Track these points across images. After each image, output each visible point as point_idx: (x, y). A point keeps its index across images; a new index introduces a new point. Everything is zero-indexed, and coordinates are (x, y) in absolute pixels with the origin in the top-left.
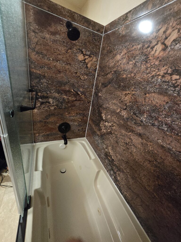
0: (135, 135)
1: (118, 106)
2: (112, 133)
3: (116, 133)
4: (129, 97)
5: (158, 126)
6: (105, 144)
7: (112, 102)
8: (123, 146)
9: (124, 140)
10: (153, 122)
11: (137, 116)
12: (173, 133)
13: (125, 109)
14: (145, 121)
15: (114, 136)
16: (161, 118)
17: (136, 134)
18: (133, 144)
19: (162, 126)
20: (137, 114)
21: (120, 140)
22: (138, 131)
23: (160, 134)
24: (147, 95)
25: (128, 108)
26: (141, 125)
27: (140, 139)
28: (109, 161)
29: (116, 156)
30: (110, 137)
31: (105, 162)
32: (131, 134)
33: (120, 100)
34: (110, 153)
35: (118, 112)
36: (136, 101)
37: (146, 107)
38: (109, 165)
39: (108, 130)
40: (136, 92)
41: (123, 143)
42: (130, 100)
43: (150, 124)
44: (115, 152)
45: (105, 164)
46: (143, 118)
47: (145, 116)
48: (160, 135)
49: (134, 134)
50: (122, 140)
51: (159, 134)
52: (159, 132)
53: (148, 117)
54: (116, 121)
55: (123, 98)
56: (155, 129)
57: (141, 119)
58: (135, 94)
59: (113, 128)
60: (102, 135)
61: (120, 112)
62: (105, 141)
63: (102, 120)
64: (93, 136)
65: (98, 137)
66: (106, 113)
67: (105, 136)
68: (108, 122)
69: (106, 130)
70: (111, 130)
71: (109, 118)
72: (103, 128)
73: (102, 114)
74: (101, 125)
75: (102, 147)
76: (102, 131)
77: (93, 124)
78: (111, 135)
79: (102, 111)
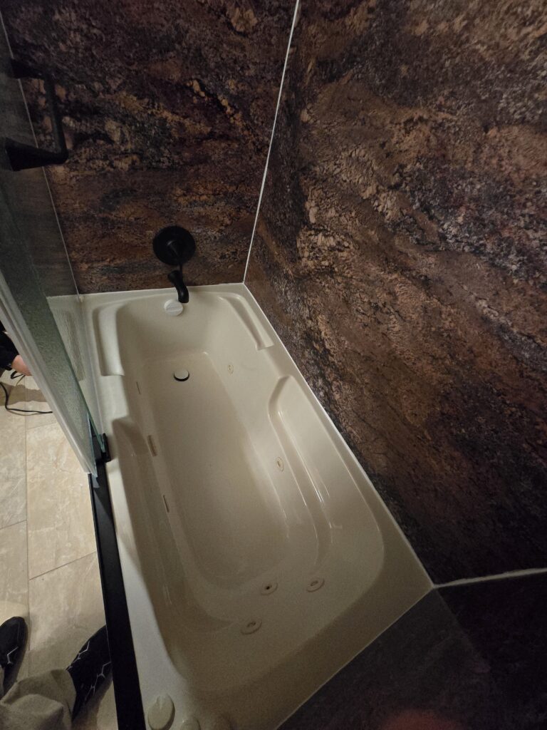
0: (410, 282)
1: (370, 172)
2: (335, 272)
3: (349, 273)
4: (421, 135)
5: (491, 256)
6: (309, 307)
7: (350, 156)
8: (363, 314)
9: (372, 297)
10: (481, 242)
11: (431, 218)
12: (531, 283)
13: (396, 187)
14: (455, 236)
15: (339, 283)
16: (511, 229)
17: (414, 278)
18: (397, 308)
19: (506, 255)
20: (434, 208)
21: (358, 295)
22: (423, 271)
23: (489, 281)
24: (489, 133)
25: (406, 185)
26: (436, 250)
27: (423, 296)
28: (316, 353)
29: (339, 342)
30: (327, 285)
31: (303, 355)
32: (396, 279)
33: (383, 145)
34: (321, 332)
35: (368, 199)
36: (444, 156)
37: (471, 183)
38: (313, 365)
39: (323, 263)
40: (450, 117)
41: (367, 307)
42: (419, 152)
43: (466, 249)
44: (336, 332)
45: (303, 361)
46: (449, 225)
47: (460, 220)
48: (490, 285)
49: (409, 278)
50: (363, 296)
51: (487, 283)
52: (488, 276)
53: (469, 224)
54: (354, 232)
55: (395, 140)
56: (480, 266)
57: (443, 230)
58: (447, 125)
59: (340, 254)
60: (302, 276)
61: (374, 196)
62: (310, 297)
63: (304, 224)
64: (270, 280)
65: (286, 282)
66: (322, 199)
67: (309, 282)
68: (325, 233)
69: (316, 261)
70: (333, 263)
71: (331, 218)
72: (306, 254)
73: (307, 200)
74: (298, 244)
75: (298, 315)
76: (302, 264)
77: (272, 238)
78: (329, 278)
79: (308, 188)
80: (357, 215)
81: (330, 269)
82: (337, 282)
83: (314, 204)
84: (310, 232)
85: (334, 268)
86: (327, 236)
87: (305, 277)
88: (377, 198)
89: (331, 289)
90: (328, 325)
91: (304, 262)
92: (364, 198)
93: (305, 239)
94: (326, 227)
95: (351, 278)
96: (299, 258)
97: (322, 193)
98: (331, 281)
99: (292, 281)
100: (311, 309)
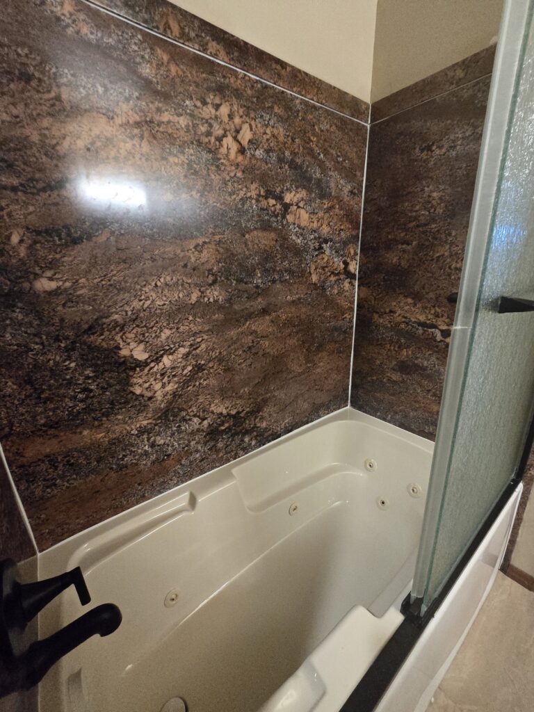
6: (195, 415)
8: (244, 361)
11: (246, 283)
13: (215, 282)
15: (213, 367)
17: (258, 314)
21: (233, 356)
24: (246, 236)
25: (220, 277)
26: (259, 294)
27: (267, 318)
28: (228, 430)
31: (218, 451)
32: (249, 324)
33: (185, 266)
34: (222, 413)
35: (197, 302)
38: (232, 441)
40: (223, 236)
41: (243, 355)
43: (270, 284)
44: (234, 394)
46: (257, 280)
47: (259, 275)
49: (256, 317)
50: (237, 353)
51: (285, 289)
52: (284, 286)
53: (264, 274)
55: (193, 259)
57: (255, 284)
58: (223, 240)
59: (198, 351)
60: (167, 407)
61: (201, 296)
62: (190, 408)
63: (134, 369)
64: (112, 468)
65: (145, 436)
66: (143, 334)
67: (180, 400)
68: (170, 352)
69: (176, 379)
70: (197, 361)
71: (168, 338)
72: (158, 386)
73: (120, 349)
74: (138, 391)
75: (186, 437)
76: (160, 398)
77: (75, 433)
78: (200, 374)
79: (113, 339)
80: (195, 316)
81: (196, 369)
82: (210, 368)
83: (135, 344)
84: (148, 368)
85: (200, 364)
86: (174, 352)
87: (171, 403)
88: (205, 296)
89: (208, 378)
90: (225, 400)
91: (159, 395)
92: (193, 303)
93: (145, 378)
94: (167, 348)
95: (220, 353)
96: (150, 398)
97: (139, 330)
98: (203, 374)
99: (156, 425)
100: (198, 414)
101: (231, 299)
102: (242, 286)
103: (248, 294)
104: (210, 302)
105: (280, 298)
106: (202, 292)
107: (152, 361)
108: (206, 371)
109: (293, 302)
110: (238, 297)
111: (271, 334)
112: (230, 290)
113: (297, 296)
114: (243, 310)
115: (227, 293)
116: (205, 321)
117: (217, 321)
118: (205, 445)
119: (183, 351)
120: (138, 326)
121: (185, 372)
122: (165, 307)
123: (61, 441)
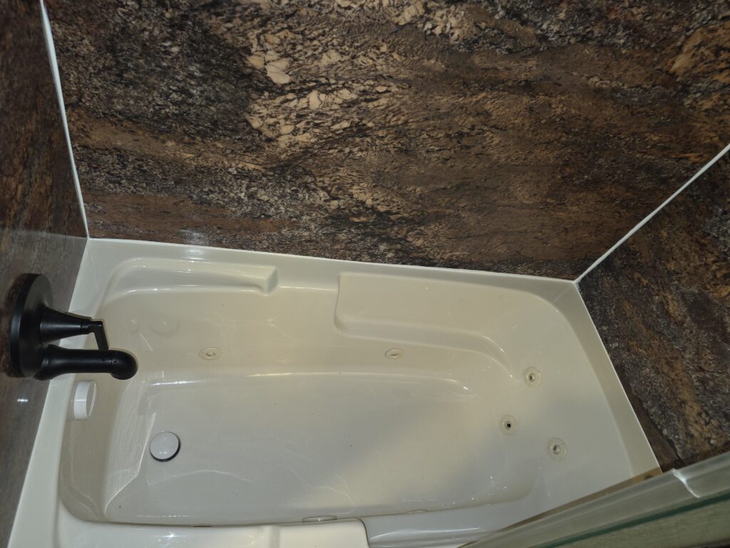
0: (506, 93)
2: (369, 128)
3: (398, 120)
5: (599, 39)
8: (440, 150)
9: (450, 129)
10: (588, 30)
11: (524, 23)
12: (637, 48)
14: (558, 32)
15: (382, 138)
16: (617, 11)
18: (493, 123)
21: (424, 136)
22: (523, 76)
23: (599, 60)
26: (536, 52)
27: (526, 99)
28: (363, 226)
29: (403, 196)
30: (355, 149)
31: (335, 241)
32: (484, 97)
34: (363, 203)
38: (361, 240)
41: (444, 141)
43: (572, 41)
44: (395, 188)
45: (336, 247)
46: (549, 25)
47: (562, 16)
49: (503, 90)
50: (434, 134)
52: (598, 56)
53: (574, 17)
56: (588, 51)
57: (542, 30)
59: (370, 105)
60: (288, 160)
61: (422, 17)
62: (320, 176)
63: (260, 91)
64: (191, 197)
65: (245, 182)
66: (294, 45)
67: (311, 160)
68: (325, 88)
69: (317, 131)
70: (361, 119)
71: (331, 66)
72: (286, 129)
73: (250, 54)
74: (256, 123)
75: (300, 208)
76: (283, 145)
77: (157, 138)
78: (358, 140)
79: (244, 35)
80: (392, 48)
81: (355, 130)
82: (378, 137)
83: (276, 56)
84: (282, 98)
85: (364, 125)
86: (332, 91)
87: (296, 159)
88: (428, 20)
89: (367, 150)
90: (377, 189)
91: (283, 142)
92: (402, 23)
93: (271, 111)
94: (324, 81)
95: (406, 122)
96: (269, 140)
97: (290, 35)
98: (363, 141)
99: (264, 175)
100: (329, 189)
101: (476, 41)
102: (513, 26)
103: (515, 45)
104: (432, 34)
105: (575, 74)
106: (428, 11)
107: (293, 91)
108: (369, 139)
109: (598, 91)
110: (491, 44)
111: (513, 128)
112: (483, 25)
113: (614, 84)
114: (486, 70)
115: (474, 29)
116: (406, 63)
117: (429, 70)
118: (322, 228)
119: (346, 94)
120: (290, 28)
121: (336, 127)
122: (349, 12)
123: (137, 140)
